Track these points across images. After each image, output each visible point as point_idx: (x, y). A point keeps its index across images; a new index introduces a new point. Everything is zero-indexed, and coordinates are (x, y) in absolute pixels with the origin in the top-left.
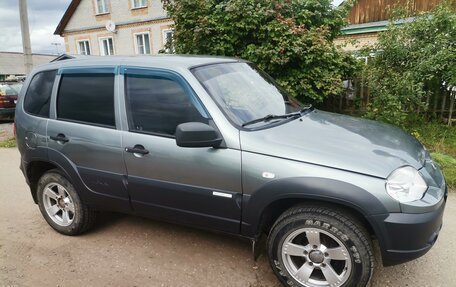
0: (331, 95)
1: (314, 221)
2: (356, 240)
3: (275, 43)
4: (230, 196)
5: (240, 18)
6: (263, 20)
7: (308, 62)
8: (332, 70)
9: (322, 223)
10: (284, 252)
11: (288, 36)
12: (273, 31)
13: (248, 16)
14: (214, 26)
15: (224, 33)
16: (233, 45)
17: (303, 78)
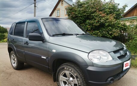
0: (115, 36)
1: (67, 68)
2: (79, 76)
3: (95, 19)
4: (45, 58)
5: (85, 12)
6: (92, 12)
7: (106, 25)
8: (116, 28)
9: (69, 69)
10: (60, 79)
11: (99, 17)
12: (94, 16)
13: (87, 11)
14: (77, 15)
15: (80, 17)
16: (83, 20)
17: (105, 30)
